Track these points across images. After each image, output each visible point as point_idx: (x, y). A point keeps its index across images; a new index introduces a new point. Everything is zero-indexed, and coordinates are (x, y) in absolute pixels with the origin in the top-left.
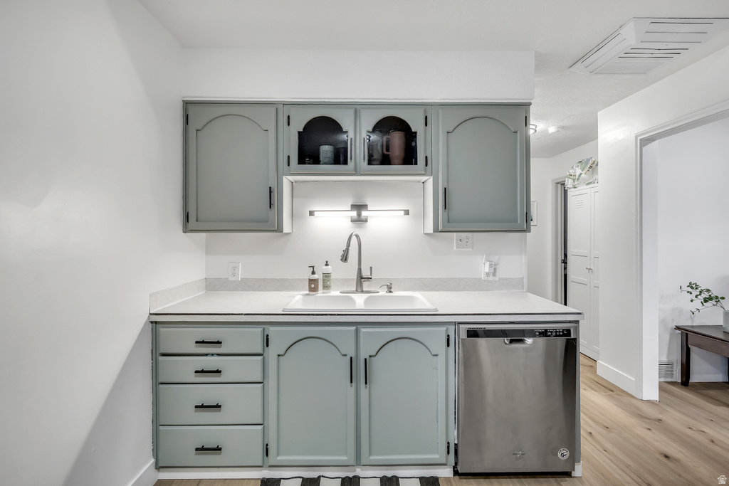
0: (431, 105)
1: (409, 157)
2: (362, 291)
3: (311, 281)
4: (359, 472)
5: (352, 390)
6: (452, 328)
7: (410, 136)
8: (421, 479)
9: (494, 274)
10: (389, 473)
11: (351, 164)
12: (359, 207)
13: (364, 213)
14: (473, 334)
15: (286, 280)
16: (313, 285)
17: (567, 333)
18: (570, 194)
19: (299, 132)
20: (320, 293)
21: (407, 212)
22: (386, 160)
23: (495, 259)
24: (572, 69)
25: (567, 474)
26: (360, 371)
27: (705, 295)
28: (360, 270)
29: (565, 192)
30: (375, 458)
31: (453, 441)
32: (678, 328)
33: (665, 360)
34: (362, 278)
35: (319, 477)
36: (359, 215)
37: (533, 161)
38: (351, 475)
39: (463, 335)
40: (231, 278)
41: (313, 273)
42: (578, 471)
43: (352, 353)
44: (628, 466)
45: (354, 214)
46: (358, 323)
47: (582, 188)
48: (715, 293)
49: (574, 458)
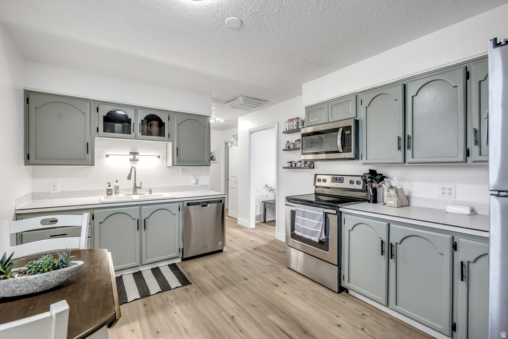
0: (171, 112)
1: (161, 133)
2: (137, 194)
3: (108, 190)
4: (141, 269)
5: (138, 234)
6: (181, 204)
7: (161, 125)
8: (168, 265)
9: (197, 184)
10: (154, 266)
11: (133, 134)
12: (134, 154)
13: (137, 157)
14: (188, 205)
15: (91, 191)
16: (109, 192)
17: (221, 201)
18: (230, 149)
19: (104, 117)
20: (113, 196)
21: (159, 157)
22: (149, 133)
23: (197, 177)
24: (226, 104)
25: (221, 251)
26: (142, 225)
27: (270, 189)
28: (135, 184)
29: (228, 148)
30: (149, 261)
31: (181, 247)
32: (263, 202)
33: (259, 214)
34: (136, 187)
35: (121, 276)
36: (134, 157)
37: (212, 131)
38: (137, 271)
39: (185, 205)
40: (52, 192)
41: (109, 186)
42: (225, 249)
43: (137, 217)
44: (240, 246)
45: (132, 157)
46: (140, 205)
47: (234, 147)
48: (273, 188)
49: (223, 245)
